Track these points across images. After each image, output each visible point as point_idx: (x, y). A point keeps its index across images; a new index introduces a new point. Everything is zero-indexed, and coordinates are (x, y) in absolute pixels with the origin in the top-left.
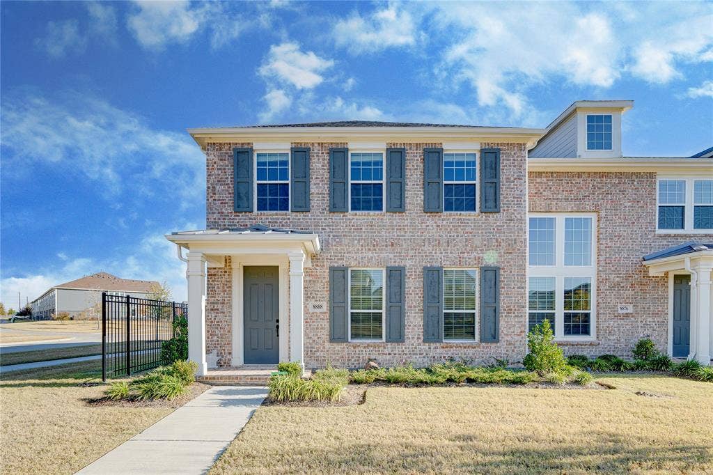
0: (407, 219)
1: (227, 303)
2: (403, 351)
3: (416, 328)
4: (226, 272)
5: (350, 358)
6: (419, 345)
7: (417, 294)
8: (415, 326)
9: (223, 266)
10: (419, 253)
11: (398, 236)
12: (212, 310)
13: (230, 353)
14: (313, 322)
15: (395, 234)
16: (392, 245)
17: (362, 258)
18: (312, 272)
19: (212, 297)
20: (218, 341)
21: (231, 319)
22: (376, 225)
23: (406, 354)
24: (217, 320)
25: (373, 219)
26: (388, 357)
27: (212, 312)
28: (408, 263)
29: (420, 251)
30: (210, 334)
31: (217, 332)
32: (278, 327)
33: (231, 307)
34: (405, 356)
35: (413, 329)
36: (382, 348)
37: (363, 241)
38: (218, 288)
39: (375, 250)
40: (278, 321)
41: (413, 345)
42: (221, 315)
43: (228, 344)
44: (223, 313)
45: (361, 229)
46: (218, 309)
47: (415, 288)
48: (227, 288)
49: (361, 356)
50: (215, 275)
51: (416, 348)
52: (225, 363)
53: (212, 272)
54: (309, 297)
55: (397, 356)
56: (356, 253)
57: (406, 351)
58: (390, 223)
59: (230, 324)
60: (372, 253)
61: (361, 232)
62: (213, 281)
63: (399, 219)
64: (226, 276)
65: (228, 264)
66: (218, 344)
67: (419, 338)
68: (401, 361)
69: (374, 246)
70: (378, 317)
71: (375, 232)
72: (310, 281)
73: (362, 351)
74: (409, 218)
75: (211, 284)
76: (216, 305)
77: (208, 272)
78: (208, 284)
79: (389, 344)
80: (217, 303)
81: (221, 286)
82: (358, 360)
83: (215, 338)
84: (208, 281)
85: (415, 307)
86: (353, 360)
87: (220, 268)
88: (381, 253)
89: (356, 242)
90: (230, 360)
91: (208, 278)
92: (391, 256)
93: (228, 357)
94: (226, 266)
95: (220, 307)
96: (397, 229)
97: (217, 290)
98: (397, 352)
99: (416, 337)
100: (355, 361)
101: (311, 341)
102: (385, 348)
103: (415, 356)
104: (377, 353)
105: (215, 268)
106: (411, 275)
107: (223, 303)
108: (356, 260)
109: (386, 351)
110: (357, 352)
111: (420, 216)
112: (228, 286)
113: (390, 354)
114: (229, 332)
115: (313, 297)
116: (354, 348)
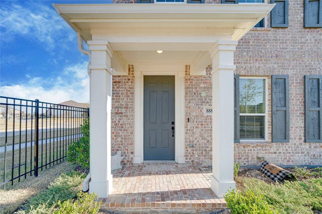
0: (289, 34)
1: (130, 107)
2: (287, 150)
3: (298, 130)
4: (129, 79)
5: (240, 157)
6: (301, 144)
7: (299, 100)
8: (297, 127)
9: (127, 74)
10: (300, 63)
11: (281, 48)
12: (117, 113)
13: (132, 153)
14: (208, 125)
15: (278, 47)
16: (277, 56)
17: (251, 68)
18: (206, 80)
19: (117, 102)
20: (122, 141)
21: (133, 122)
22: (262, 39)
23: (290, 153)
24: (121, 123)
25: (259, 34)
26: (274, 155)
27: (117, 115)
28: (290, 72)
29: (300, 62)
30: (115, 135)
31: (121, 133)
32: (173, 128)
33: (133, 110)
34: (288, 155)
35: (295, 130)
36: (269, 147)
37: (251, 53)
38: (122, 94)
39: (261, 60)
40: (173, 123)
41: (295, 144)
42: (124, 119)
43: (131, 144)
44: (127, 116)
45: (249, 42)
46: (121, 113)
47: (296, 94)
48: (131, 93)
49: (250, 155)
50: (119, 82)
51: (298, 147)
52: (128, 161)
53: (117, 79)
54: (203, 102)
55: (282, 154)
56: (245, 63)
57: (290, 150)
58: (275, 37)
59: (132, 127)
60: (259, 63)
61: (248, 45)
62: (118, 88)
63: (282, 35)
64: (130, 83)
65: (131, 73)
66: (122, 144)
67: (300, 139)
68: (285, 159)
69: (261, 57)
70: (261, 120)
71: (261, 46)
72: (204, 88)
73: (251, 150)
74: (290, 33)
75: (116, 91)
76: (120, 109)
77: (113, 79)
78: (113, 91)
79: (275, 144)
80: (121, 108)
81: (125, 92)
82: (247, 159)
83: (119, 139)
84: (113, 88)
85: (296, 110)
86: (243, 158)
87: (124, 76)
88: (267, 63)
89: (245, 53)
90: (132, 159)
91: (113, 85)
92: (276, 66)
93: (131, 156)
94: (129, 74)
95: (123, 110)
96: (280, 43)
97: (121, 96)
98: (281, 151)
99: (298, 137)
100: (245, 159)
101: (206, 142)
102: (271, 147)
103: (297, 155)
104: (264, 152)
105: (119, 76)
106: (293, 83)
107: (127, 108)
108: (245, 69)
109: (272, 151)
110: (247, 151)
111: (300, 31)
112: (131, 92)
113: (275, 153)
114: (132, 133)
115: (208, 102)
116: (244, 147)
